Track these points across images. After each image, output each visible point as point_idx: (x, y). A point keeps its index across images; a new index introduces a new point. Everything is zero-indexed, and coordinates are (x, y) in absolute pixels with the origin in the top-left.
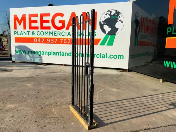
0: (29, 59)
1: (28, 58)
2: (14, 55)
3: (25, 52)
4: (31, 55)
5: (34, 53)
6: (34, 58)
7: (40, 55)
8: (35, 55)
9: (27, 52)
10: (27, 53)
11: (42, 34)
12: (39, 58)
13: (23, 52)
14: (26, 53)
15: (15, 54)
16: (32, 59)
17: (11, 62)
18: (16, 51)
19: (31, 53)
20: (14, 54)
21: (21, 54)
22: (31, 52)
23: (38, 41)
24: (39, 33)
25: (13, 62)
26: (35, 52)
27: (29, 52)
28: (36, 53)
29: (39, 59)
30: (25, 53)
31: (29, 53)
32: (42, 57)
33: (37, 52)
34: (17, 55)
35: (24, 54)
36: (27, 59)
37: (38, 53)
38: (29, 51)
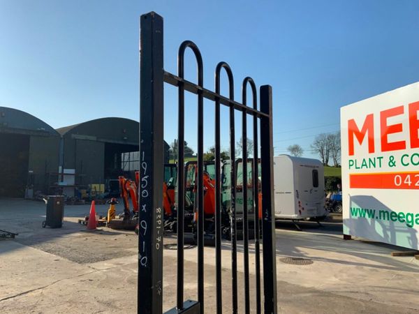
0: (382, 234)
1: (379, 230)
2: (348, 220)
3: (372, 214)
4: (387, 223)
5: (394, 218)
6: (393, 231)
7: (411, 224)
8: (397, 223)
9: (377, 214)
10: (377, 218)
11: (414, 162)
12: (409, 235)
13: (367, 214)
14: (375, 217)
15: (350, 217)
16: (389, 233)
17: (342, 237)
18: (351, 209)
19: (386, 218)
20: (348, 217)
21: (362, 219)
22: (386, 214)
23: (405, 182)
24: (406, 160)
25: (347, 238)
26: (397, 214)
27: (382, 214)
28: (399, 217)
29: (409, 238)
30: (373, 217)
31: (382, 218)
32: (416, 231)
33: (401, 215)
34: (354, 220)
35: (369, 220)
36: (377, 234)
37: (405, 219)
38: (383, 211)
